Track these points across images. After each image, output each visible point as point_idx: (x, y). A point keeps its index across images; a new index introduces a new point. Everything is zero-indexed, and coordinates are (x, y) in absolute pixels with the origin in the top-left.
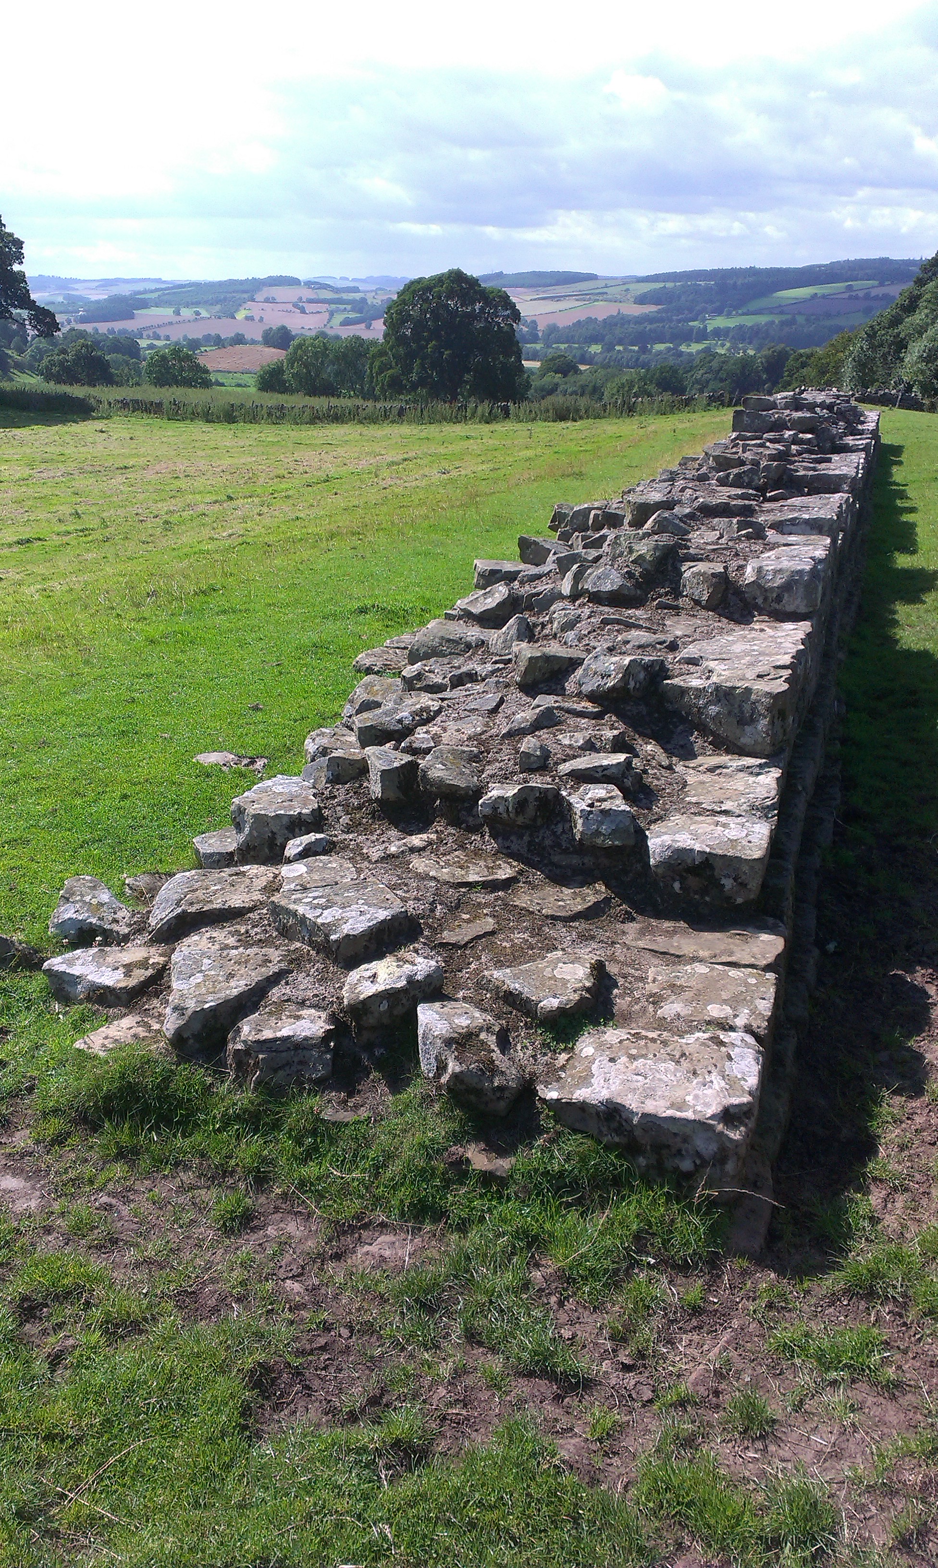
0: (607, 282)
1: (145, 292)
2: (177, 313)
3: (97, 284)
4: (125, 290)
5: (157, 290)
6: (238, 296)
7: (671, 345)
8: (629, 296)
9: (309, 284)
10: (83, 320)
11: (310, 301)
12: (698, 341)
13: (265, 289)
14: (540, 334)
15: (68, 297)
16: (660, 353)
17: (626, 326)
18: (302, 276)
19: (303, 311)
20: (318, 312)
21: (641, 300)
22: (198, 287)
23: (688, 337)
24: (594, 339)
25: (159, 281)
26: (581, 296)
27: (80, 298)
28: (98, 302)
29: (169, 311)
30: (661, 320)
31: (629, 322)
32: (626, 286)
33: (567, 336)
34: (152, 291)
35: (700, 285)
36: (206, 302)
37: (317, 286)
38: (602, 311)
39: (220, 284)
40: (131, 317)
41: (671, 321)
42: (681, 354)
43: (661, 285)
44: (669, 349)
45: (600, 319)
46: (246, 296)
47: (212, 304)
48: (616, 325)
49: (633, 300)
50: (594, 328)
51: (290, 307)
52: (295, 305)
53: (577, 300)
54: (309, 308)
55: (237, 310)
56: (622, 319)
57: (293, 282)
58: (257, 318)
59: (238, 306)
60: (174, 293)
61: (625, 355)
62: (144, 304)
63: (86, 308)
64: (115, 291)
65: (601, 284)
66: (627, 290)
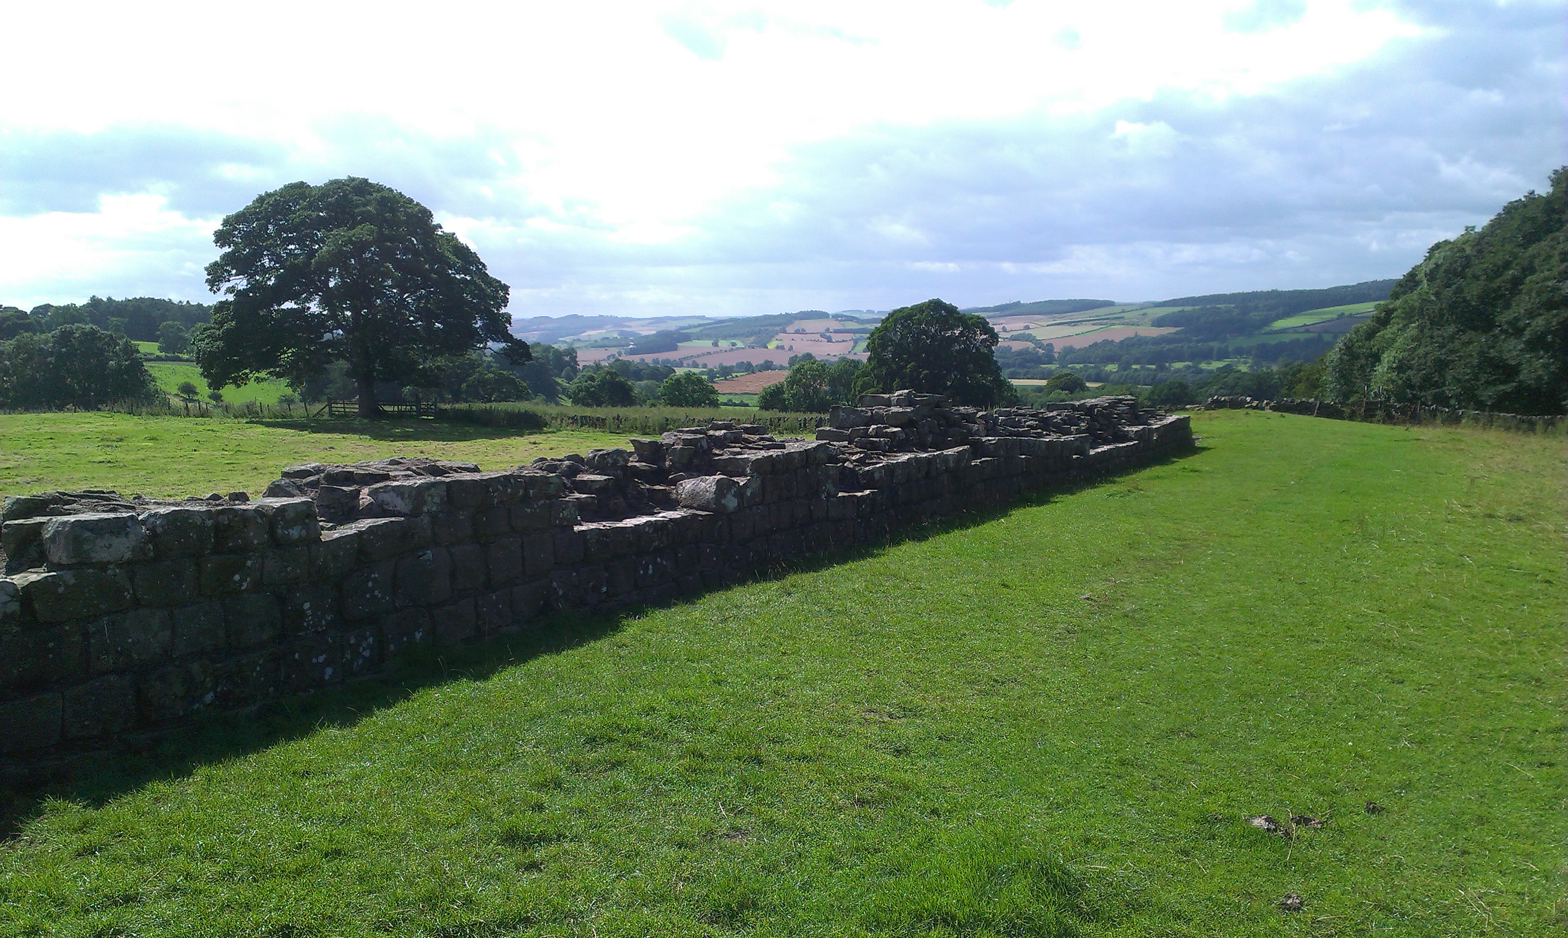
0: (1124, 308)
1: (690, 327)
2: (716, 344)
3: (649, 321)
4: (672, 326)
5: (700, 325)
6: (770, 328)
7: (1190, 364)
8: (1146, 320)
9: (836, 317)
10: (633, 352)
11: (837, 332)
12: (1219, 359)
13: (797, 322)
14: (1056, 356)
15: (621, 333)
16: (1178, 371)
17: (1144, 347)
18: (831, 311)
19: (829, 340)
20: (844, 341)
21: (1159, 323)
22: (735, 322)
23: (1208, 356)
24: (1110, 359)
25: (703, 318)
26: (1098, 321)
27: (632, 334)
28: (647, 337)
29: (707, 344)
30: (1180, 341)
31: (1147, 343)
32: (1145, 311)
33: (1083, 356)
34: (696, 327)
35: (1219, 308)
36: (742, 335)
37: (843, 319)
38: (1118, 333)
39: (756, 319)
40: (674, 348)
41: (1190, 341)
42: (1201, 371)
43: (1179, 309)
44: (1189, 367)
45: (1117, 341)
46: (778, 328)
47: (747, 337)
48: (1133, 345)
49: (1150, 323)
50: (1110, 350)
51: (818, 337)
52: (822, 336)
53: (1094, 324)
54: (835, 337)
55: (769, 341)
56: (1139, 340)
57: (822, 315)
58: (787, 348)
59: (770, 339)
60: (714, 328)
61: (1142, 373)
62: (687, 338)
63: (636, 342)
64: (663, 327)
65: (1119, 309)
66: (1144, 314)
